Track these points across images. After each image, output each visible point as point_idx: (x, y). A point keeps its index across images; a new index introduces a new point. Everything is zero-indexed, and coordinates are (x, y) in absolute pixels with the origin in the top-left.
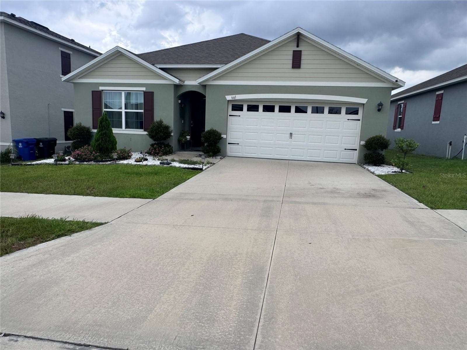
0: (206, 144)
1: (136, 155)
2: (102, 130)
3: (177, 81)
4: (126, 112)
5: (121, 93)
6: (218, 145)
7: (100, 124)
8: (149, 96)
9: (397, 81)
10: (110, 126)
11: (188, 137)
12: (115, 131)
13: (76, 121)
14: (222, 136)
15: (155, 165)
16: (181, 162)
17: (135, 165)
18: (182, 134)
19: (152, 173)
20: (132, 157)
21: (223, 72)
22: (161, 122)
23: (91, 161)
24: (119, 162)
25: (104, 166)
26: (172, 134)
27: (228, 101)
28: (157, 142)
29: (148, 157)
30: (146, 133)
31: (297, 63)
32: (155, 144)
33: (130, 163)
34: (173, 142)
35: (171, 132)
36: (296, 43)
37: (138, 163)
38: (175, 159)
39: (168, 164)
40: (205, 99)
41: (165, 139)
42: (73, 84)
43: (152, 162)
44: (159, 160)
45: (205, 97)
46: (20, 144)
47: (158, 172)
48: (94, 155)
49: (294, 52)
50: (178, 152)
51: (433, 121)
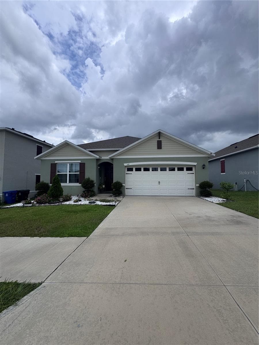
0: (114, 190)
1: (74, 198)
2: (55, 185)
3: (98, 157)
4: (69, 174)
5: (67, 164)
6: (121, 190)
7: (54, 181)
8: (82, 166)
9: (211, 153)
10: (60, 182)
11: (104, 186)
12: (62, 184)
13: (41, 180)
14: (123, 185)
15: (86, 204)
16: (101, 201)
17: (74, 205)
18: (100, 185)
19: (84, 211)
20: (72, 199)
21: (122, 152)
22: (89, 179)
23: (47, 203)
24: (64, 203)
25: (54, 206)
26: (95, 185)
27: (125, 166)
28: (86, 190)
29: (81, 199)
30: (80, 185)
31: (159, 146)
32: (86, 191)
33: (71, 203)
34: (96, 189)
35: (95, 184)
36: (158, 137)
37: (76, 203)
38: (97, 199)
39: (94, 203)
40: (113, 166)
41: (91, 188)
42: (41, 160)
43: (84, 202)
44: (88, 200)
45: (113, 165)
46: (7, 194)
47: (88, 210)
48: (49, 199)
49: (158, 141)
50: (98, 195)
51: (222, 173)
